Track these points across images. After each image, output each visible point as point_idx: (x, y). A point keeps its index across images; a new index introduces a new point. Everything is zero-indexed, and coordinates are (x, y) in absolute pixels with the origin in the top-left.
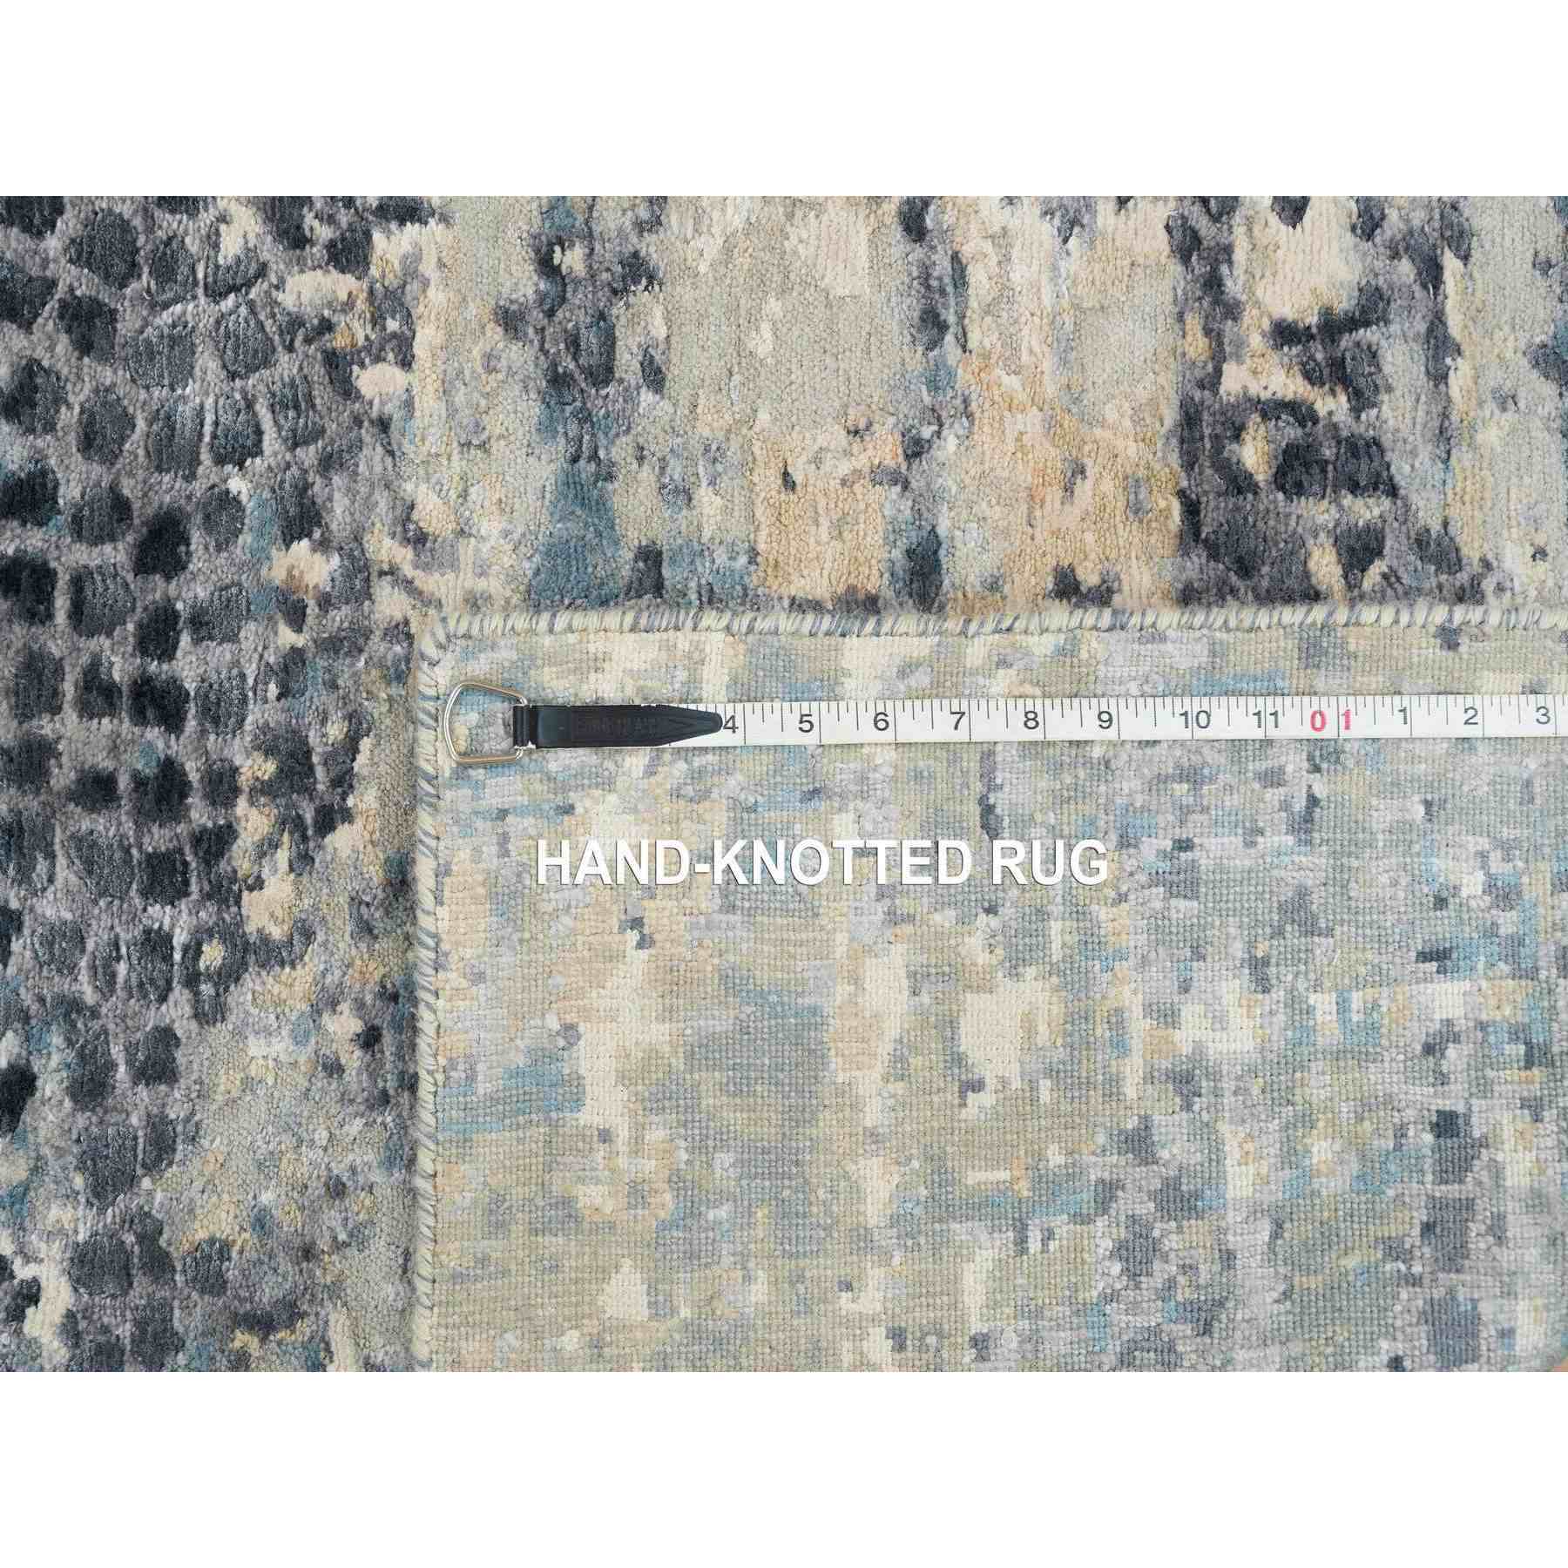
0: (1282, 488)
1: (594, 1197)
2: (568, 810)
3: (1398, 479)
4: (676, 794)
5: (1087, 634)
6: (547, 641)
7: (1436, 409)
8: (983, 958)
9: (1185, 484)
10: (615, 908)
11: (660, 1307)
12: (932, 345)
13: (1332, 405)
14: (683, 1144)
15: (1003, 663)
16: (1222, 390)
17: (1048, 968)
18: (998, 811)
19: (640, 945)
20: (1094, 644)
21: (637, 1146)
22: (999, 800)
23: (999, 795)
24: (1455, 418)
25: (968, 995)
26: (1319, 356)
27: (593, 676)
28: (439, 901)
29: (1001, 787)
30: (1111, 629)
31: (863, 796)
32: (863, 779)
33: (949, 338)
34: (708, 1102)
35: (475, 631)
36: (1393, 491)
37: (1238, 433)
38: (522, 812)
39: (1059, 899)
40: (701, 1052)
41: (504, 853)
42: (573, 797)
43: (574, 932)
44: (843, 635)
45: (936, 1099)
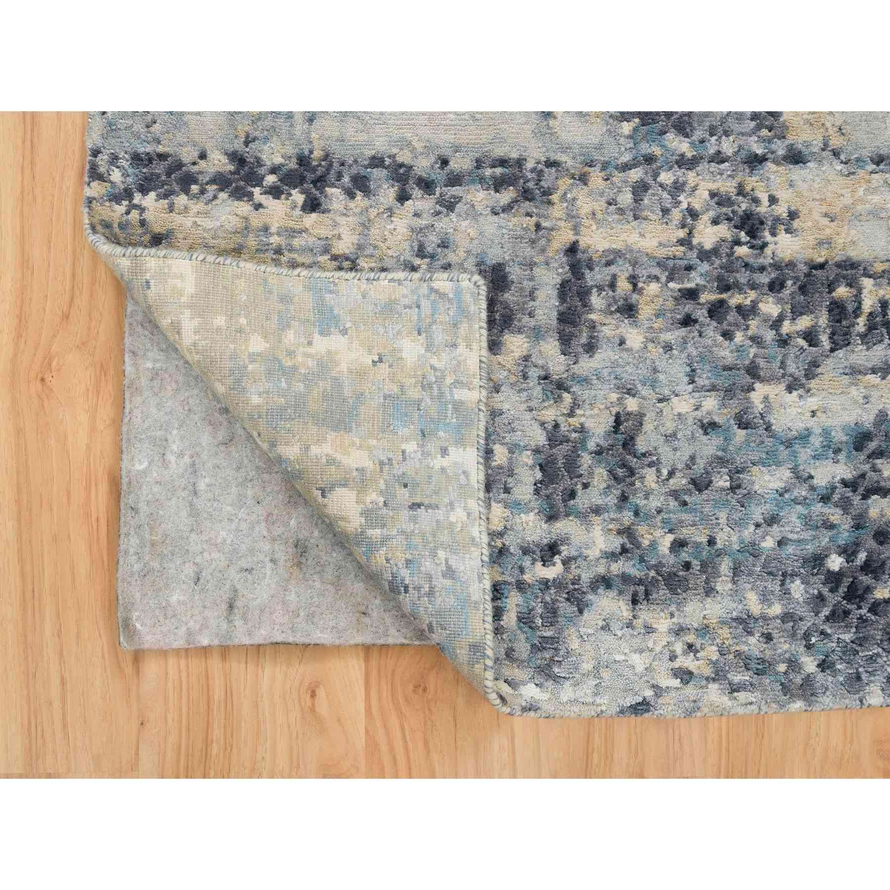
0: (831, 304)
1: (290, 337)
2: (419, 334)
3: (837, 352)
4: (424, 377)
5: (479, 550)
6: (477, 326)
7: (862, 368)
8: (368, 499)
9: (830, 263)
10: (386, 351)
11: (253, 358)
12: (872, 160)
13: (861, 324)
14: (307, 372)
15: (469, 514)
16: (863, 278)
17: (364, 527)
18: (419, 510)
19: (373, 361)
20: (477, 553)
21: (307, 355)
22: (421, 511)
23: (424, 511)
24: (860, 377)
25: (356, 492)
26: (878, 319)
27: (465, 344)
28: (391, 281)
29: (427, 512)
30: (482, 561)
31: (423, 453)
32: (429, 454)
33: (874, 166)
34: (321, 383)
35: (480, 297)
36: (832, 350)
37: (850, 285)
38: (419, 314)
39: (389, 533)
40: (337, 383)
41: (405, 307)
42: (424, 335)
43: (378, 334)
44: (478, 448)
45: (319, 477)
